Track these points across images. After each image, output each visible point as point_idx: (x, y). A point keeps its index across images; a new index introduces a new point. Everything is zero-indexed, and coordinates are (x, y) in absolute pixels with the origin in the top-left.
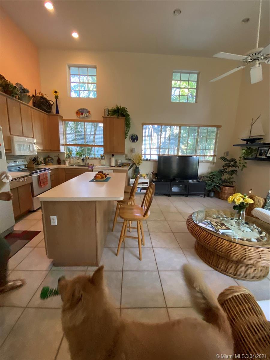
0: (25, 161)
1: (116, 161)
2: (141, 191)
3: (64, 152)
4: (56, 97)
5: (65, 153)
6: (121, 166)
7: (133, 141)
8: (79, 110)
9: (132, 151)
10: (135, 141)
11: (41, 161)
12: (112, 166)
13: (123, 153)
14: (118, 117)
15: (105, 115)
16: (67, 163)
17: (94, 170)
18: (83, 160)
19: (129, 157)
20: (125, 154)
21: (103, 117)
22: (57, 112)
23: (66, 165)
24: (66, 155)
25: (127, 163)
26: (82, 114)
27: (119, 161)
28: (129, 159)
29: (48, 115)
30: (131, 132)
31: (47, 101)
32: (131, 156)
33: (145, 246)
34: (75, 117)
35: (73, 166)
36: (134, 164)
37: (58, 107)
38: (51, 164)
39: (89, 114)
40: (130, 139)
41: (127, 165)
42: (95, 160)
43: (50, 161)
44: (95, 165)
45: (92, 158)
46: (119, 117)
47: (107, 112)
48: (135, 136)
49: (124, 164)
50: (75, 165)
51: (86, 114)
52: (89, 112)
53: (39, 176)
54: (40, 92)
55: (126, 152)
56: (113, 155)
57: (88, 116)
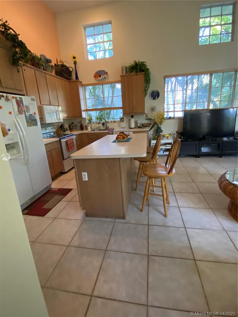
0: (53, 128)
1: (136, 123)
2: (163, 153)
3: (85, 117)
4: (75, 63)
5: (87, 118)
6: (141, 128)
7: (154, 99)
8: (97, 73)
9: (153, 109)
10: (156, 97)
11: (66, 128)
12: (132, 128)
13: (143, 113)
14: (136, 74)
15: (122, 73)
16: (89, 128)
17: (114, 133)
18: (103, 124)
19: (149, 116)
20: (145, 114)
21: (121, 76)
22: (77, 78)
23: (88, 130)
24: (87, 120)
25: (148, 123)
26: (100, 76)
27: (139, 122)
28: (150, 119)
29: (69, 82)
30: (152, 88)
31: (67, 69)
32: (152, 115)
33: (170, 205)
34: (93, 81)
35: (94, 130)
36: (155, 123)
37: (77, 72)
38: (75, 130)
39: (106, 75)
40: (151, 97)
41: (148, 125)
42: (115, 124)
43: (74, 128)
44: (114, 128)
45: (111, 121)
46: (137, 73)
47: (125, 69)
48: (156, 92)
49: (145, 125)
50: (96, 130)
51: (104, 75)
52: (107, 73)
53: (67, 141)
54: (61, 60)
55: (147, 110)
56: (132, 117)
57: (106, 77)
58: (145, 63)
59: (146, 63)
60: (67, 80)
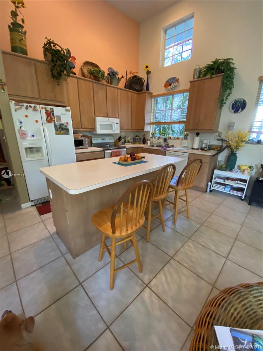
1: (201, 142)
4: (148, 73)
6: (204, 150)
7: (236, 111)
8: (167, 82)
9: (230, 126)
10: (240, 110)
11: (128, 140)
12: (194, 149)
13: (213, 130)
14: (211, 76)
15: (194, 78)
16: (149, 142)
18: (165, 140)
19: (223, 137)
20: (218, 132)
22: (148, 89)
24: (151, 134)
25: (217, 146)
26: (170, 85)
27: (205, 142)
28: (222, 140)
29: (138, 94)
30: (235, 95)
31: (140, 79)
32: (230, 136)
34: (163, 91)
35: (153, 146)
36: (229, 146)
37: (149, 85)
39: (177, 83)
40: (231, 109)
41: (217, 148)
45: (174, 138)
46: (213, 76)
48: (241, 101)
49: (212, 147)
51: (175, 83)
52: (178, 80)
53: (111, 152)
54: (131, 71)
55: (221, 128)
56: (198, 134)
57: (176, 85)
58: (231, 61)
59: (232, 59)
60: (137, 92)
